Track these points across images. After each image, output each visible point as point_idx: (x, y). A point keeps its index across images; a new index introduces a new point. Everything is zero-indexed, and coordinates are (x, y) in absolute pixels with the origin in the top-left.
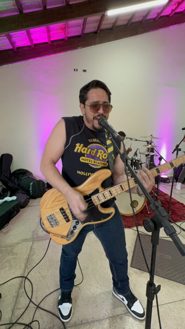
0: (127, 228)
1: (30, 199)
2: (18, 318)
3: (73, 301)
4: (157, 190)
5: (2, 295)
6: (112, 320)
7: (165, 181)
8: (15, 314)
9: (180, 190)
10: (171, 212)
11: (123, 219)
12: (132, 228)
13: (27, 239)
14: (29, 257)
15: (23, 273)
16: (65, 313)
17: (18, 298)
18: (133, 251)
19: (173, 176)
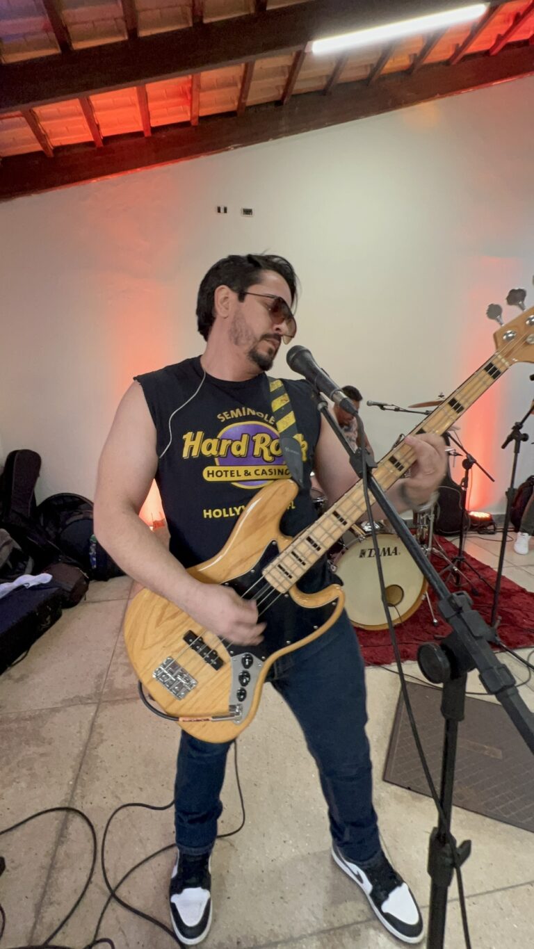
0: (371, 667)
1: (91, 582)
2: (52, 932)
3: (213, 883)
4: (460, 555)
5: (7, 863)
6: (329, 940)
7: (483, 527)
8: (44, 920)
9: (528, 554)
10: (500, 618)
11: (360, 640)
12: (387, 666)
13: (82, 697)
14: (88, 752)
15: (69, 797)
16: (191, 920)
17: (53, 871)
18: (389, 732)
19: (504, 513)
